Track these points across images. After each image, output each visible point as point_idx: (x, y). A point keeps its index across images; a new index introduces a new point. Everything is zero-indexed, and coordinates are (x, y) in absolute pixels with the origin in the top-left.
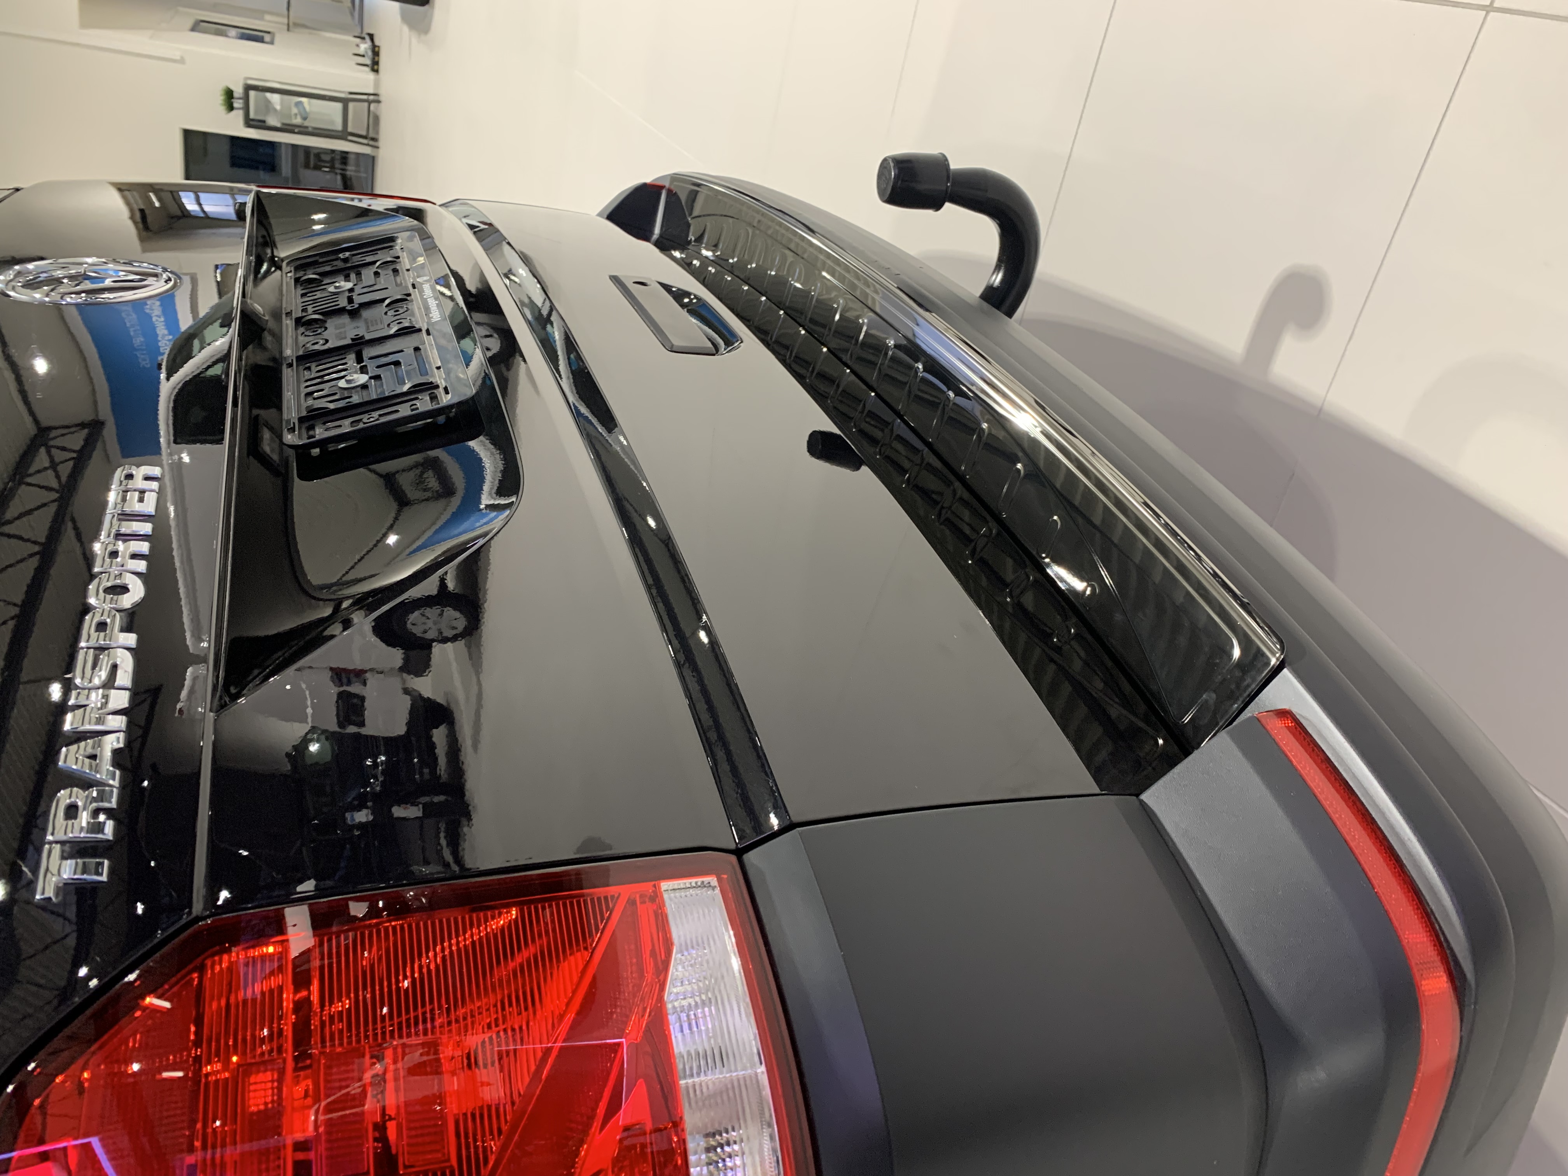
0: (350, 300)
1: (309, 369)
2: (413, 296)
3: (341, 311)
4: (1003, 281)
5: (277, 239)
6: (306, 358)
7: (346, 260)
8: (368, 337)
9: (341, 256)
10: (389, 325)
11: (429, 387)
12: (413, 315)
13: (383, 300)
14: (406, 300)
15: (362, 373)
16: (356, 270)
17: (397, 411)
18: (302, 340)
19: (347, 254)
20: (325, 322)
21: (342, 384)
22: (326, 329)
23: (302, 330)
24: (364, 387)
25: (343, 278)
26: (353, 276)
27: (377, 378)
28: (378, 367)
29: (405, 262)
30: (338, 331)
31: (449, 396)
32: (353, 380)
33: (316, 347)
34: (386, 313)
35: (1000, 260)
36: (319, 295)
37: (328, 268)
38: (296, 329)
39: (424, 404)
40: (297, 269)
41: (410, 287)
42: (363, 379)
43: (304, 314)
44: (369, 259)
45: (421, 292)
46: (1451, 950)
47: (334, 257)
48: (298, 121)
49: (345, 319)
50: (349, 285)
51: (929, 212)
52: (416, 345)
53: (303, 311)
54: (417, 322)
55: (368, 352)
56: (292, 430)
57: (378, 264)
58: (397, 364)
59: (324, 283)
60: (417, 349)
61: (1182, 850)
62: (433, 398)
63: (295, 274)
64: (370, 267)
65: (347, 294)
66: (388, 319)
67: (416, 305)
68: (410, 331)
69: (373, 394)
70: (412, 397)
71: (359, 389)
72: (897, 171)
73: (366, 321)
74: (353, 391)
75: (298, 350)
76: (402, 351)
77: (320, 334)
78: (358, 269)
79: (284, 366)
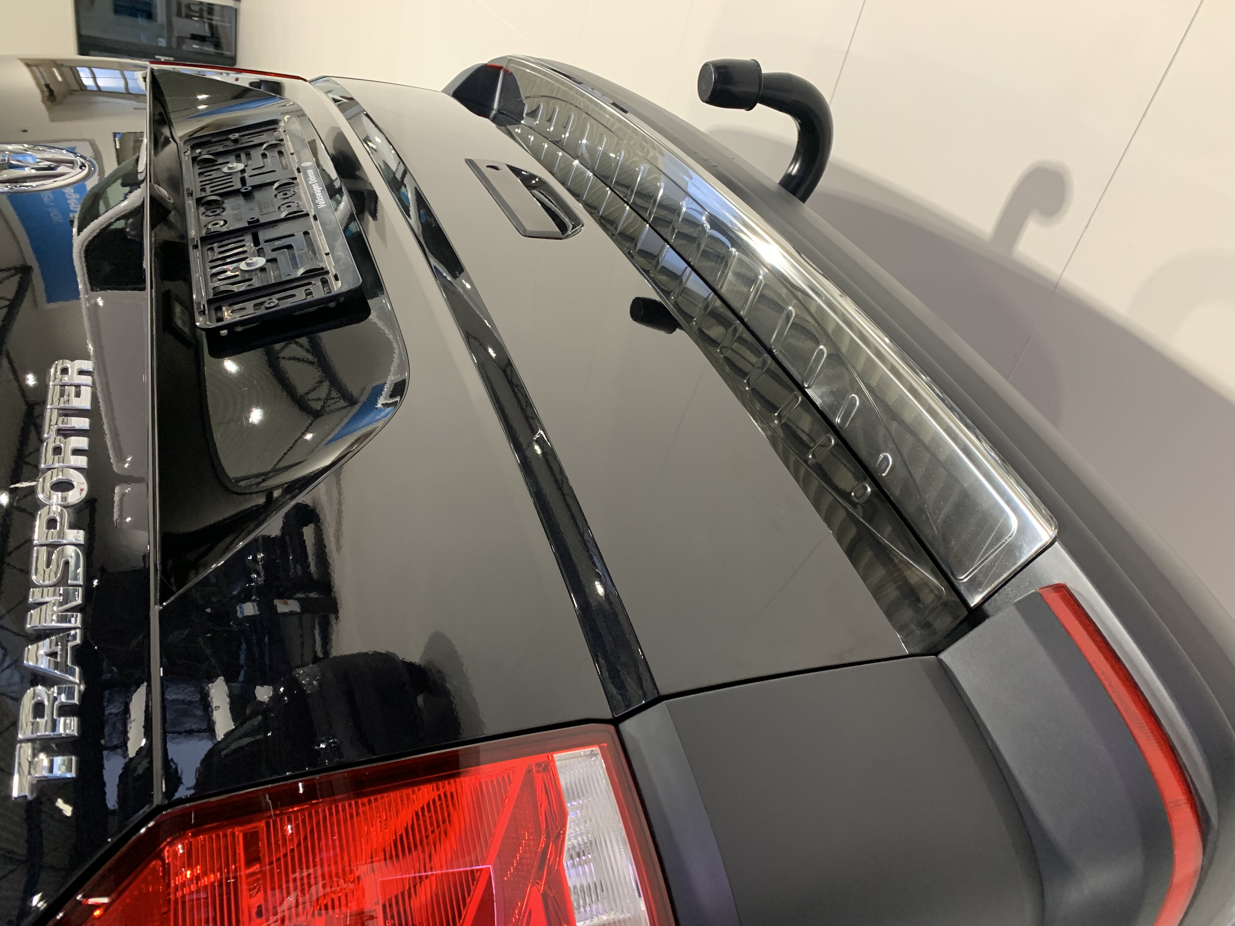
0: (243, 181)
1: (212, 249)
2: (298, 180)
3: (236, 192)
4: (799, 170)
5: (172, 116)
6: (209, 239)
7: (236, 141)
8: (262, 221)
9: (232, 137)
10: (279, 208)
11: (319, 273)
12: (300, 198)
13: (273, 183)
14: (293, 183)
15: (259, 256)
16: (245, 151)
17: (294, 296)
18: (204, 220)
19: (238, 135)
20: (223, 202)
21: (243, 266)
22: (224, 209)
23: (202, 209)
24: (262, 269)
25: (234, 158)
26: (243, 156)
27: (273, 261)
28: (273, 250)
29: (289, 146)
30: (235, 212)
31: (339, 283)
32: (252, 263)
33: (215, 228)
34: (276, 196)
35: (798, 151)
36: (215, 174)
37: (220, 149)
38: (198, 209)
39: (318, 292)
40: (194, 147)
41: (296, 171)
42: (261, 262)
43: (203, 194)
44: (256, 140)
45: (306, 177)
47: (224, 137)
49: (240, 201)
50: (241, 166)
52: (305, 230)
53: (201, 190)
54: (304, 206)
55: (264, 235)
56: (203, 313)
57: (265, 146)
58: (290, 247)
59: (217, 163)
60: (306, 233)
62: (325, 282)
63: (192, 152)
64: (258, 148)
65: (239, 175)
66: (279, 201)
67: (302, 189)
68: (298, 215)
69: (272, 277)
70: (306, 281)
71: (258, 272)
72: (716, 75)
73: (259, 204)
74: (253, 273)
75: (200, 231)
76: (293, 235)
77: (218, 214)
78: (247, 150)
79: (191, 248)
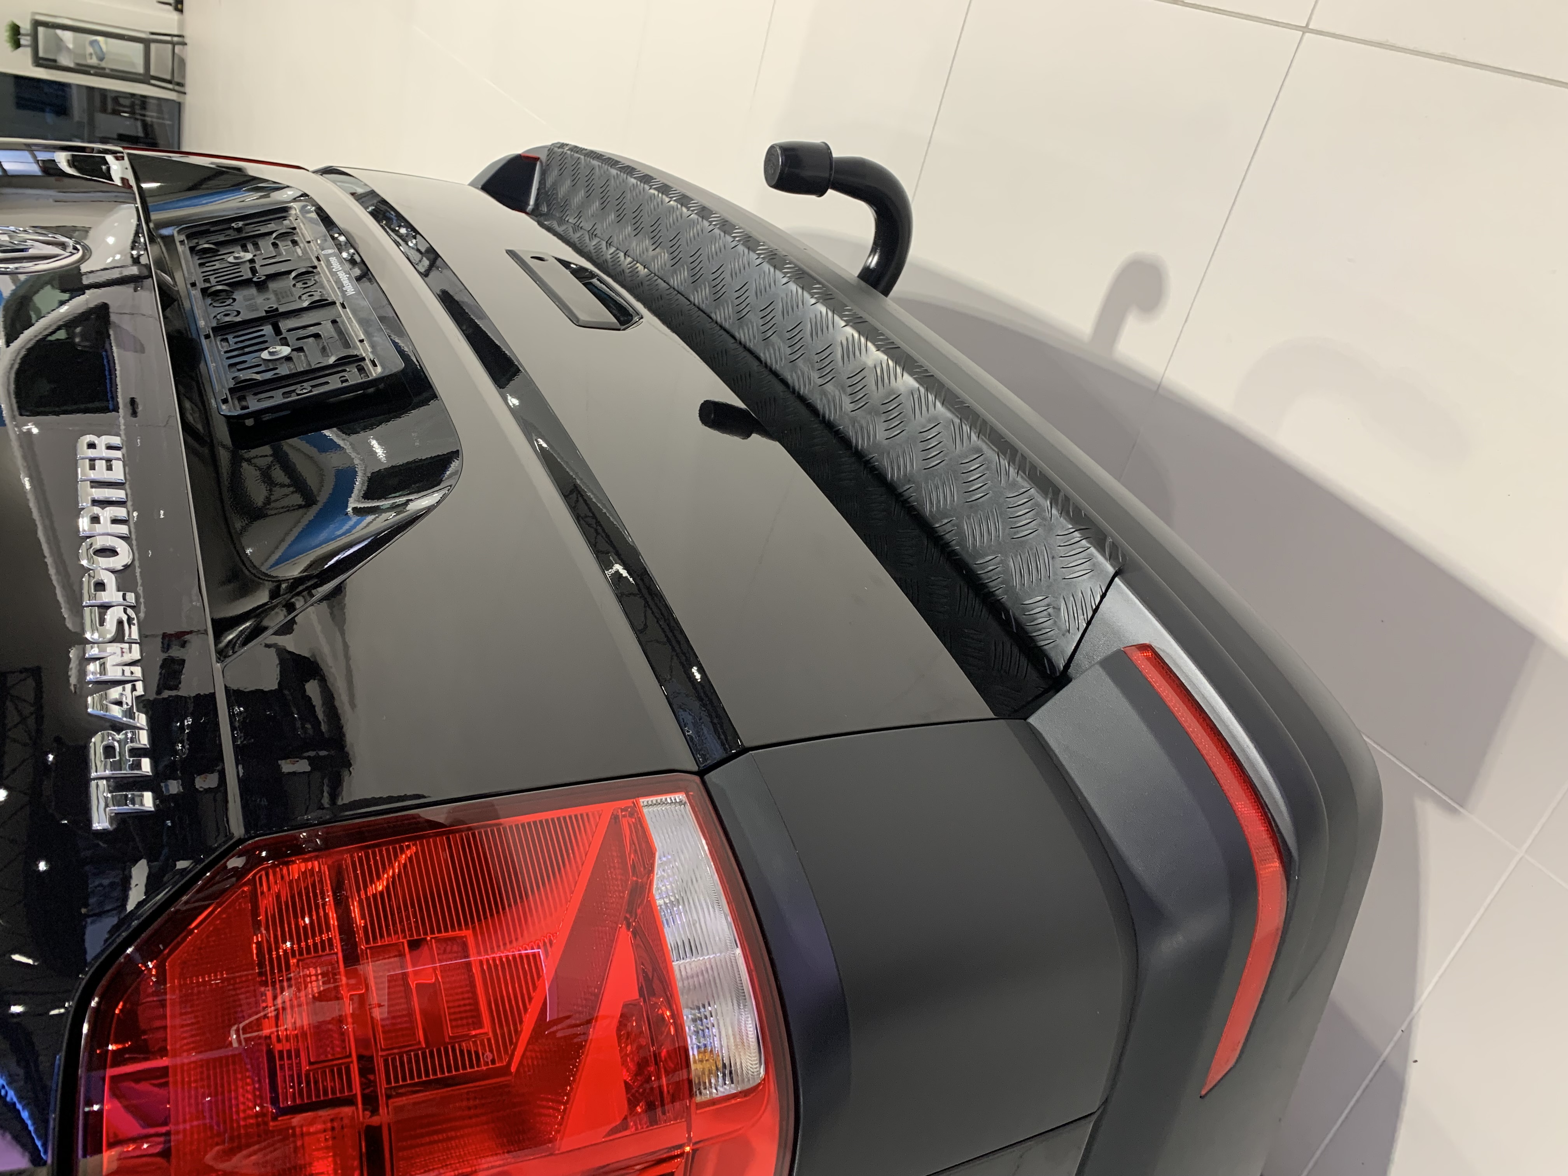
0: (253, 271)
1: (226, 340)
2: (319, 269)
3: (247, 283)
6: (222, 330)
7: (239, 230)
8: (282, 309)
9: (235, 225)
10: (300, 297)
11: (357, 360)
12: (323, 287)
13: (290, 272)
14: (313, 272)
15: (282, 345)
16: (251, 240)
17: (327, 383)
18: (213, 312)
19: (240, 224)
20: (233, 292)
21: (265, 355)
22: (234, 300)
23: (209, 301)
24: (288, 358)
25: (239, 248)
26: (250, 247)
27: (300, 349)
28: (298, 339)
29: (303, 234)
30: (248, 303)
31: (379, 369)
32: (275, 352)
33: (227, 319)
34: (294, 285)
36: (218, 265)
37: (222, 238)
38: (204, 299)
39: (353, 377)
41: (315, 260)
42: (285, 351)
43: (208, 285)
44: (264, 230)
45: (329, 265)
46: (1280, 833)
47: (225, 226)
48: (94, 61)
49: (252, 291)
50: (249, 256)
51: (813, 198)
52: (333, 318)
53: (205, 281)
54: (329, 294)
55: (285, 325)
56: (225, 401)
57: (274, 235)
58: (317, 336)
59: (220, 253)
60: (334, 322)
61: (1064, 763)
62: (361, 370)
63: (188, 242)
64: (267, 238)
65: (249, 265)
66: (298, 291)
67: (324, 277)
68: (322, 304)
69: (301, 365)
70: (340, 369)
71: (284, 360)
72: (784, 157)
73: (276, 293)
74: (278, 363)
75: (211, 321)
76: (319, 324)
77: (229, 305)
78: (254, 240)
79: (203, 339)
